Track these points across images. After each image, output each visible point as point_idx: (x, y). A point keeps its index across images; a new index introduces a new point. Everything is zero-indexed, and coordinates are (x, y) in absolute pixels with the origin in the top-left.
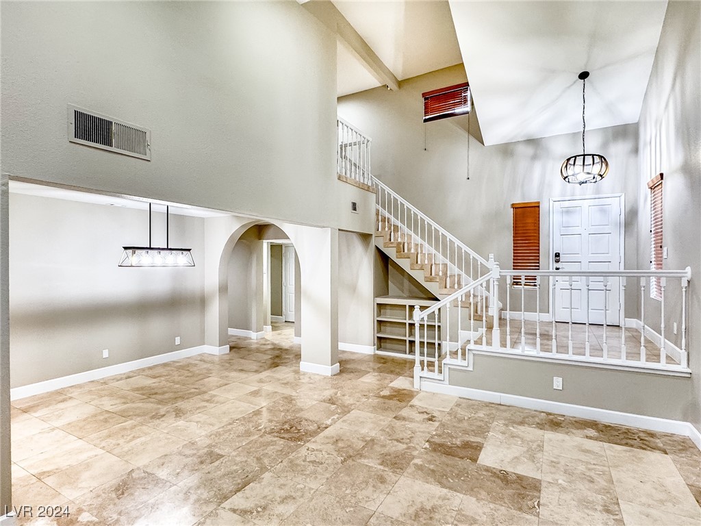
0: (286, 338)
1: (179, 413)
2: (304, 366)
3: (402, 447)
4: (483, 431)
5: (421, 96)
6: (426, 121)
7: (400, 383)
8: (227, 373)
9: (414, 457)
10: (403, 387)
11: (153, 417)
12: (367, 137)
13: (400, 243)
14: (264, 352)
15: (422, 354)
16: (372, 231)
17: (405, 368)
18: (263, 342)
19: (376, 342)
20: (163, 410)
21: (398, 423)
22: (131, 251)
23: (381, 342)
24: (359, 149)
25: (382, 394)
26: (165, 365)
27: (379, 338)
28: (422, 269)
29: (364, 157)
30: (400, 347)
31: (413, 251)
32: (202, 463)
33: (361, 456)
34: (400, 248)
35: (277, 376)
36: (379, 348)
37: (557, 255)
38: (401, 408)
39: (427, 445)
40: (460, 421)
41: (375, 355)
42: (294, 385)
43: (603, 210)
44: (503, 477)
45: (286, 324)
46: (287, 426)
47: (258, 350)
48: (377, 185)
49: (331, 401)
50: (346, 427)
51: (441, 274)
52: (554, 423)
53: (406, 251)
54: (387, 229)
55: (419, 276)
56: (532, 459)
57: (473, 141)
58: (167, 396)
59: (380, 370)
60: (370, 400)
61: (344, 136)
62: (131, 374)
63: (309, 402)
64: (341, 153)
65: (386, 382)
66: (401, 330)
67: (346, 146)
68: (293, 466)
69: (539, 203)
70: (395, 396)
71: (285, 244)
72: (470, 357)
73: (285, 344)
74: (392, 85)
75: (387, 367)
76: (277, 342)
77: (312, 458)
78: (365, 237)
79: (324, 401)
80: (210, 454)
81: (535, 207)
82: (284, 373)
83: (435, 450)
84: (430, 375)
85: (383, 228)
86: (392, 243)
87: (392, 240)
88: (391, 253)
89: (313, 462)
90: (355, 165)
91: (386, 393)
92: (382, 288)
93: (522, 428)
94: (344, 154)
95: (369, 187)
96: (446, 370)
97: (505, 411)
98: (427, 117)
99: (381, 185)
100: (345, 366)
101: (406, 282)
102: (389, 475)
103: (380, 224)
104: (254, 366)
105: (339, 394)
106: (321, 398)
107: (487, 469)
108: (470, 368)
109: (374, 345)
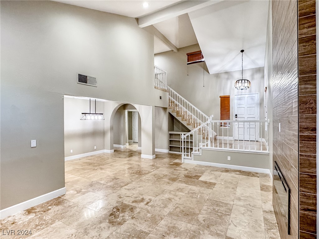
0: (135, 147)
1: (101, 169)
2: (143, 156)
3: (175, 176)
4: (202, 173)
5: (186, 55)
6: (188, 64)
7: (177, 161)
8: (115, 158)
9: (179, 178)
10: (178, 162)
11: (93, 170)
12: (165, 71)
13: (177, 111)
14: (126, 152)
15: (184, 152)
16: (167, 106)
17: (179, 156)
18: (126, 149)
19: (169, 148)
20: (96, 168)
21: (175, 171)
22: (84, 114)
23: (171, 148)
24: (162, 75)
25: (170, 164)
26: (92, 156)
27: (170, 147)
28: (186, 120)
29: (164, 78)
30: (178, 150)
31: (182, 114)
32: (113, 180)
33: (162, 178)
34: (178, 113)
35: (133, 159)
36: (170, 150)
37: (236, 115)
38: (176, 167)
39: (184, 176)
40: (196, 170)
41: (169, 153)
42: (140, 161)
43: (252, 99)
44: (205, 183)
45: (134, 143)
46: (138, 172)
47: (124, 152)
48: (169, 89)
49: (153, 166)
50: (158, 172)
51: (193, 122)
52: (227, 171)
53: (180, 114)
54: (173, 106)
55: (185, 123)
56: (216, 179)
57: (206, 72)
58: (96, 164)
59: (170, 157)
60: (166, 165)
61: (156, 71)
62: (80, 159)
63: (145, 166)
64: (156, 77)
65: (172, 160)
66: (178, 143)
67: (157, 74)
68: (141, 180)
69: (229, 96)
70: (175, 164)
71: (133, 111)
72: (201, 150)
73: (134, 149)
74: (175, 50)
75: (172, 156)
76: (131, 149)
77: (147, 179)
78: (165, 109)
79: (150, 166)
80: (115, 178)
81: (228, 98)
82: (135, 158)
83: (186, 177)
84: (187, 157)
85: (172, 105)
86: (175, 111)
87: (175, 110)
88: (174, 115)
89: (148, 180)
90: (161, 81)
91: (172, 163)
92: (171, 128)
93: (216, 172)
94: (157, 77)
95: (166, 90)
96: (192, 156)
97: (211, 168)
98: (189, 63)
99: (171, 89)
100: (158, 156)
101: (180, 125)
102: (171, 182)
103: (170, 104)
104: (124, 156)
105: (155, 164)
106: (149, 165)
107: (201, 181)
108: (201, 155)
109: (168, 149)
